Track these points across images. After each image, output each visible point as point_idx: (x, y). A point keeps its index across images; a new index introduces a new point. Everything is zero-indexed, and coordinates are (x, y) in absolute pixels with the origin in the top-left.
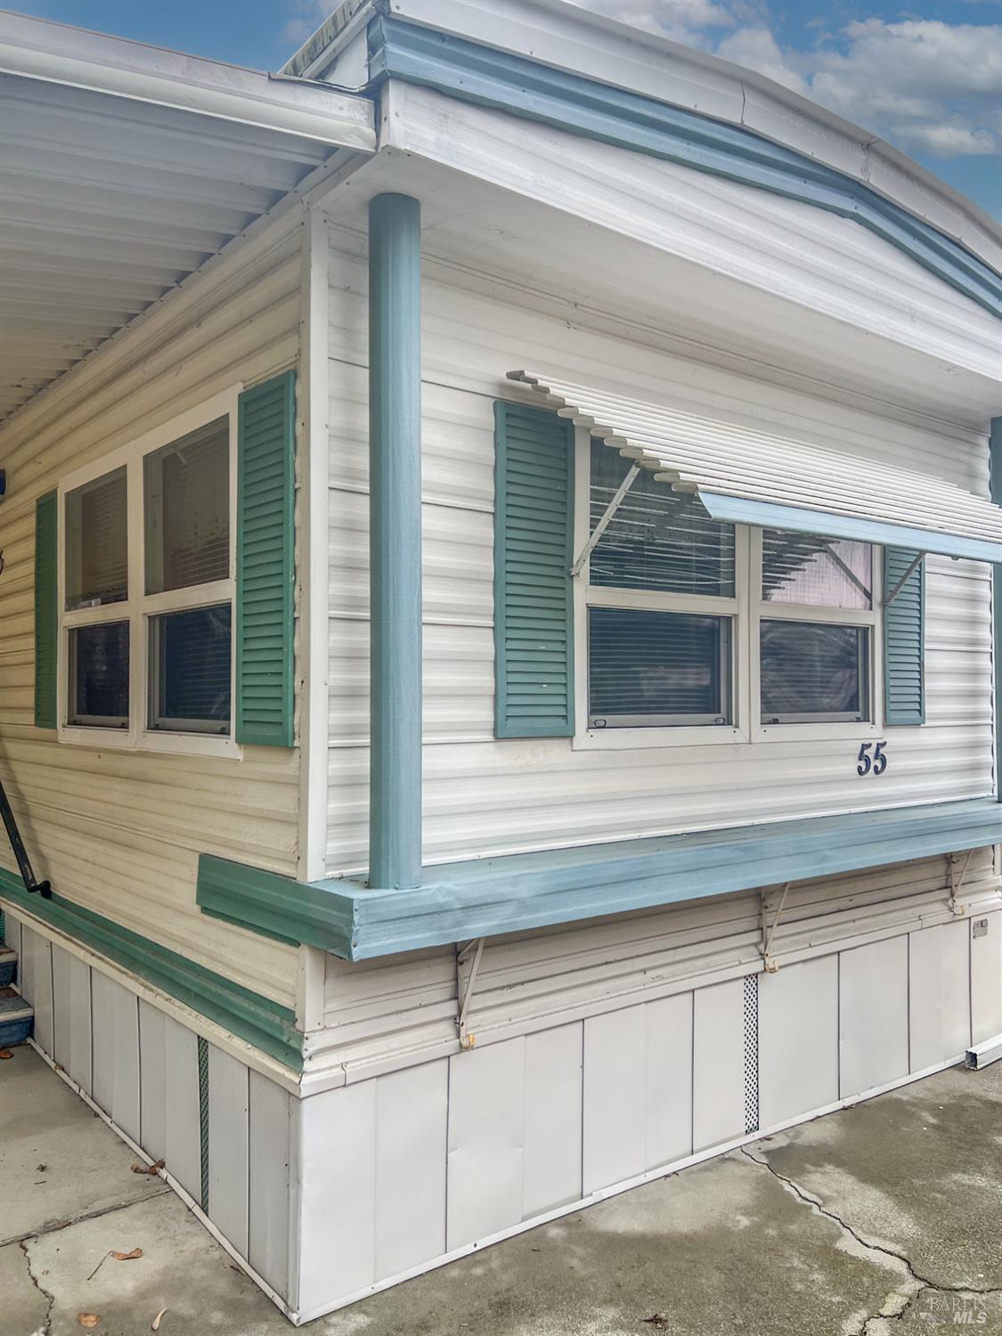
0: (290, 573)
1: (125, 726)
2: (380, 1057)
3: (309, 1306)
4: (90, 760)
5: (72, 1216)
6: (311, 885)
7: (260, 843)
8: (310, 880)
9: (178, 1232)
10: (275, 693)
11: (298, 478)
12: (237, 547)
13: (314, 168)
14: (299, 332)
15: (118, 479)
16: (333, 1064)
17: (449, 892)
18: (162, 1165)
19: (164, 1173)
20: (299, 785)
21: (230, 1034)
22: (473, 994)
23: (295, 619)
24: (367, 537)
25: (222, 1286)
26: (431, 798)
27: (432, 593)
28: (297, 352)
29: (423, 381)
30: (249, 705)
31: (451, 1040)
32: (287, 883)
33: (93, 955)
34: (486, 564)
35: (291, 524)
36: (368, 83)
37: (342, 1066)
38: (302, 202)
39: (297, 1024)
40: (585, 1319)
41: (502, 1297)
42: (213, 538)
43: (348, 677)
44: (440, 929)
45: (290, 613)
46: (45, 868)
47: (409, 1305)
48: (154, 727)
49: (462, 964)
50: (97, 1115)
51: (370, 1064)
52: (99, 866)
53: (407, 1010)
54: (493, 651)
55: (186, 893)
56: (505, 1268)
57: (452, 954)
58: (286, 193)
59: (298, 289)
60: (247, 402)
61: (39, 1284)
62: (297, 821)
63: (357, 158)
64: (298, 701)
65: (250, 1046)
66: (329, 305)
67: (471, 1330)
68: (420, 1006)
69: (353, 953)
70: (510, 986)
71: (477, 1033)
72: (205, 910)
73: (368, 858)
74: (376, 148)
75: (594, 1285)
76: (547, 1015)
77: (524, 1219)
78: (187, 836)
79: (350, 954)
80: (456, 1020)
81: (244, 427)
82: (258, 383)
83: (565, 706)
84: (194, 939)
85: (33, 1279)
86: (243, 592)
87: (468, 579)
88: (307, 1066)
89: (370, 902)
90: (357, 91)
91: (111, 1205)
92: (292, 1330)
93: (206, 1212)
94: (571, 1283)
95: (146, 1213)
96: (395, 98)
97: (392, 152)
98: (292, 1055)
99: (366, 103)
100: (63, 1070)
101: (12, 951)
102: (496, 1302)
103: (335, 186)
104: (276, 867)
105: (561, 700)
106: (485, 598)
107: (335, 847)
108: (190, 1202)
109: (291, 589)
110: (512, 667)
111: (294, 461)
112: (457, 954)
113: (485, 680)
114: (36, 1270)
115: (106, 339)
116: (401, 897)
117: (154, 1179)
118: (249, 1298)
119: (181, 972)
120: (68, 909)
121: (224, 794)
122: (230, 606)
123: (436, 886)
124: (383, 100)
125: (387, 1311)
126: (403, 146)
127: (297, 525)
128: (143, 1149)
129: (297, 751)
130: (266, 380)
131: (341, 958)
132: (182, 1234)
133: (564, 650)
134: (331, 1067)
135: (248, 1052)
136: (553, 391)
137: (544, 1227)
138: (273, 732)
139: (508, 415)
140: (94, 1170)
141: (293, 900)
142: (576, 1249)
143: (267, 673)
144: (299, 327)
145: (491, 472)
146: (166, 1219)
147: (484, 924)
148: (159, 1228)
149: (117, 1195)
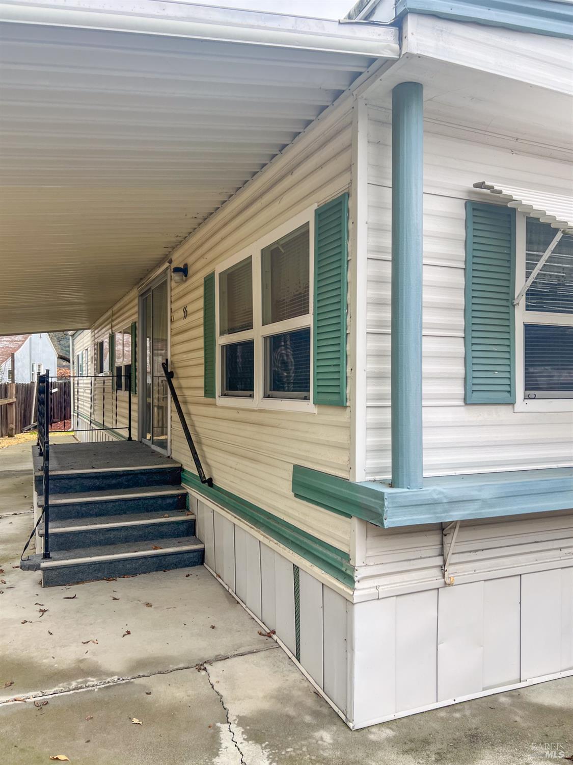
0: (345, 308)
1: (251, 396)
2: (398, 585)
3: (359, 720)
4: (233, 414)
5: (229, 654)
6: (358, 484)
7: (328, 460)
8: (357, 481)
9: (284, 669)
10: (336, 376)
11: (350, 254)
12: (314, 296)
13: (361, 73)
14: (351, 170)
15: (247, 264)
16: (372, 586)
17: (440, 493)
18: (274, 633)
19: (275, 637)
20: (350, 428)
21: (312, 564)
22: (453, 554)
23: (347, 334)
24: (390, 286)
25: (310, 702)
26: (428, 438)
27: (428, 317)
28: (350, 181)
29: (424, 193)
30: (321, 383)
31: (439, 579)
32: (344, 481)
33: (235, 518)
34: (460, 300)
35: (345, 281)
36: (395, 18)
37: (377, 588)
38: (353, 95)
39: (351, 561)
40: (525, 751)
41: (474, 732)
42: (298, 293)
43: (378, 366)
44: (435, 513)
45: (345, 331)
46: (210, 472)
47: (417, 729)
48: (267, 396)
49: (446, 535)
50: (238, 603)
51: (392, 588)
52: (238, 470)
53: (414, 559)
54: (464, 351)
55: (286, 486)
56: (474, 716)
57: (440, 529)
58: (343, 91)
59: (350, 145)
60: (320, 214)
61: (214, 687)
62: (350, 448)
63: (388, 63)
64: (349, 380)
65: (323, 572)
66: (368, 153)
67: (455, 748)
68: (421, 558)
69: (385, 523)
70: (475, 551)
71: (455, 577)
72: (296, 495)
73: (391, 470)
74: (400, 55)
75: (530, 733)
76: (497, 570)
77: (484, 689)
78: (286, 455)
79: (383, 524)
80: (442, 568)
81: (318, 228)
82: (326, 202)
83: (510, 385)
84: (291, 511)
85: (212, 685)
86: (317, 321)
87: (449, 308)
88: (357, 585)
89: (394, 495)
90: (389, 23)
91: (249, 650)
92: (350, 732)
93: (299, 661)
94: (516, 730)
95: (267, 657)
96: (412, 24)
97: (409, 56)
98: (348, 578)
99: (393, 30)
100: (220, 577)
101: (193, 514)
102: (469, 734)
103: (373, 82)
104: (337, 473)
105: (507, 382)
106: (459, 320)
107: (371, 463)
108: (290, 655)
109: (345, 317)
110: (475, 361)
111: (348, 245)
112: (442, 529)
113: (459, 369)
114: (213, 680)
115: (241, 187)
116: (411, 493)
117: (270, 639)
118: (325, 711)
119: (283, 529)
120: (222, 493)
121: (307, 432)
122: (310, 330)
123: (431, 488)
124: (404, 27)
125: (405, 730)
126: (415, 52)
127: (348, 281)
128: (263, 623)
129: (348, 410)
130: (331, 200)
131: (377, 526)
132: (286, 670)
133: (509, 351)
134: (370, 588)
135: (322, 575)
136: (504, 192)
137: (496, 695)
138: (335, 398)
139: (474, 209)
140: (239, 631)
141: (348, 491)
142: (518, 711)
143: (331, 365)
144: (351, 168)
145: (463, 244)
146: (278, 662)
147: (462, 513)
148: (274, 666)
149: (251, 645)
